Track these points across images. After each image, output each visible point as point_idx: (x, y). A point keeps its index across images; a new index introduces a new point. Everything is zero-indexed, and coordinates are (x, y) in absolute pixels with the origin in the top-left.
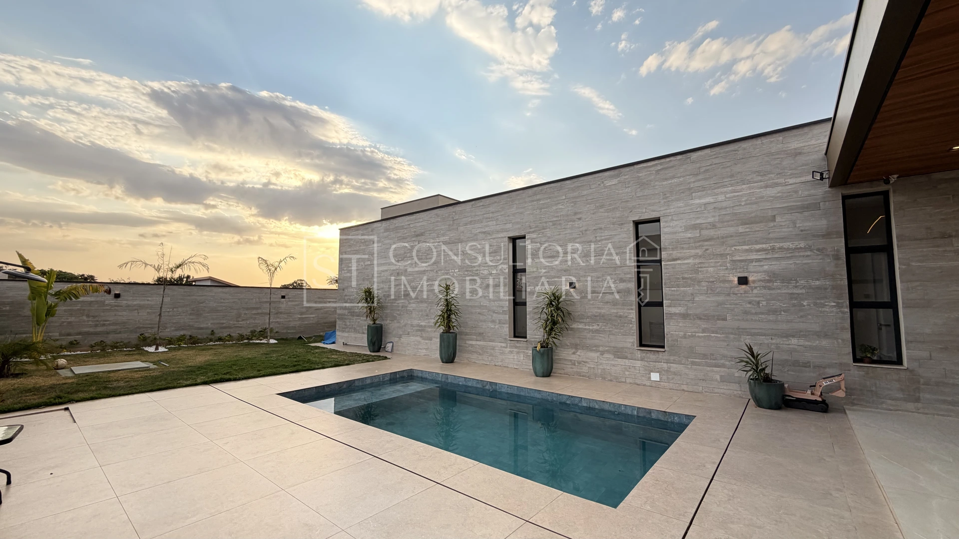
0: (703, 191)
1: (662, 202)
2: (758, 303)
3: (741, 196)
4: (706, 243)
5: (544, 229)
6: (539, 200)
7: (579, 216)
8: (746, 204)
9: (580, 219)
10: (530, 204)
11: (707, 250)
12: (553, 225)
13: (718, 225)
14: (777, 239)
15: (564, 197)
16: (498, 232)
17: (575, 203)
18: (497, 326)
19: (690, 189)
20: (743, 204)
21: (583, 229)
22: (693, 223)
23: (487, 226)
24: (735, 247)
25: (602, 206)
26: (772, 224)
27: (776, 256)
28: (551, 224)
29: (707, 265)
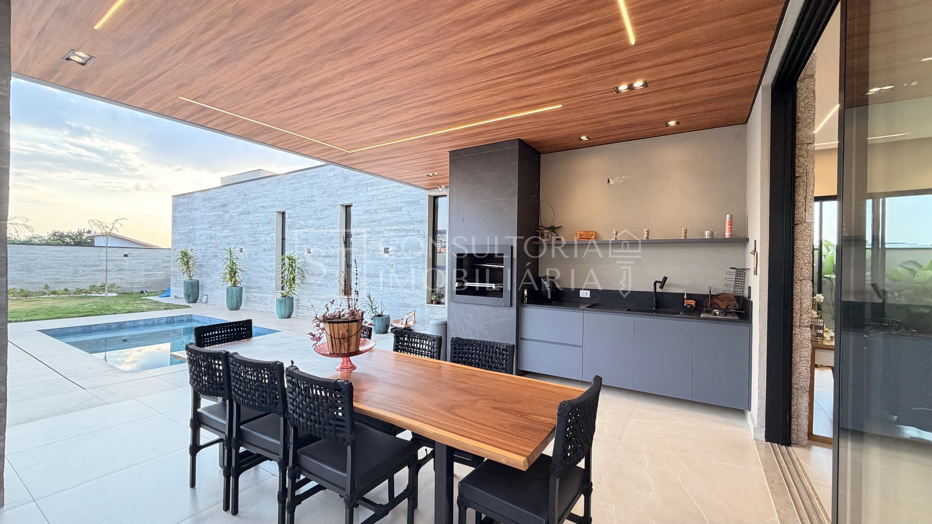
0: (373, 186)
1: (354, 191)
2: (392, 266)
3: (388, 192)
4: (373, 224)
5: (295, 207)
6: (293, 184)
7: (313, 198)
8: (390, 198)
9: (314, 201)
10: (288, 186)
11: (373, 228)
12: (301, 204)
13: (378, 211)
14: (402, 223)
15: (306, 183)
16: (270, 207)
17: (312, 188)
18: (269, 282)
19: (367, 184)
20: (389, 197)
21: (315, 208)
22: (367, 209)
23: (265, 202)
24: (385, 228)
25: (325, 192)
26: (400, 213)
27: (401, 234)
28: (299, 203)
29: (372, 239)
